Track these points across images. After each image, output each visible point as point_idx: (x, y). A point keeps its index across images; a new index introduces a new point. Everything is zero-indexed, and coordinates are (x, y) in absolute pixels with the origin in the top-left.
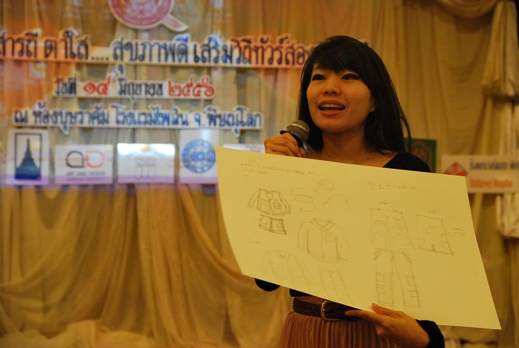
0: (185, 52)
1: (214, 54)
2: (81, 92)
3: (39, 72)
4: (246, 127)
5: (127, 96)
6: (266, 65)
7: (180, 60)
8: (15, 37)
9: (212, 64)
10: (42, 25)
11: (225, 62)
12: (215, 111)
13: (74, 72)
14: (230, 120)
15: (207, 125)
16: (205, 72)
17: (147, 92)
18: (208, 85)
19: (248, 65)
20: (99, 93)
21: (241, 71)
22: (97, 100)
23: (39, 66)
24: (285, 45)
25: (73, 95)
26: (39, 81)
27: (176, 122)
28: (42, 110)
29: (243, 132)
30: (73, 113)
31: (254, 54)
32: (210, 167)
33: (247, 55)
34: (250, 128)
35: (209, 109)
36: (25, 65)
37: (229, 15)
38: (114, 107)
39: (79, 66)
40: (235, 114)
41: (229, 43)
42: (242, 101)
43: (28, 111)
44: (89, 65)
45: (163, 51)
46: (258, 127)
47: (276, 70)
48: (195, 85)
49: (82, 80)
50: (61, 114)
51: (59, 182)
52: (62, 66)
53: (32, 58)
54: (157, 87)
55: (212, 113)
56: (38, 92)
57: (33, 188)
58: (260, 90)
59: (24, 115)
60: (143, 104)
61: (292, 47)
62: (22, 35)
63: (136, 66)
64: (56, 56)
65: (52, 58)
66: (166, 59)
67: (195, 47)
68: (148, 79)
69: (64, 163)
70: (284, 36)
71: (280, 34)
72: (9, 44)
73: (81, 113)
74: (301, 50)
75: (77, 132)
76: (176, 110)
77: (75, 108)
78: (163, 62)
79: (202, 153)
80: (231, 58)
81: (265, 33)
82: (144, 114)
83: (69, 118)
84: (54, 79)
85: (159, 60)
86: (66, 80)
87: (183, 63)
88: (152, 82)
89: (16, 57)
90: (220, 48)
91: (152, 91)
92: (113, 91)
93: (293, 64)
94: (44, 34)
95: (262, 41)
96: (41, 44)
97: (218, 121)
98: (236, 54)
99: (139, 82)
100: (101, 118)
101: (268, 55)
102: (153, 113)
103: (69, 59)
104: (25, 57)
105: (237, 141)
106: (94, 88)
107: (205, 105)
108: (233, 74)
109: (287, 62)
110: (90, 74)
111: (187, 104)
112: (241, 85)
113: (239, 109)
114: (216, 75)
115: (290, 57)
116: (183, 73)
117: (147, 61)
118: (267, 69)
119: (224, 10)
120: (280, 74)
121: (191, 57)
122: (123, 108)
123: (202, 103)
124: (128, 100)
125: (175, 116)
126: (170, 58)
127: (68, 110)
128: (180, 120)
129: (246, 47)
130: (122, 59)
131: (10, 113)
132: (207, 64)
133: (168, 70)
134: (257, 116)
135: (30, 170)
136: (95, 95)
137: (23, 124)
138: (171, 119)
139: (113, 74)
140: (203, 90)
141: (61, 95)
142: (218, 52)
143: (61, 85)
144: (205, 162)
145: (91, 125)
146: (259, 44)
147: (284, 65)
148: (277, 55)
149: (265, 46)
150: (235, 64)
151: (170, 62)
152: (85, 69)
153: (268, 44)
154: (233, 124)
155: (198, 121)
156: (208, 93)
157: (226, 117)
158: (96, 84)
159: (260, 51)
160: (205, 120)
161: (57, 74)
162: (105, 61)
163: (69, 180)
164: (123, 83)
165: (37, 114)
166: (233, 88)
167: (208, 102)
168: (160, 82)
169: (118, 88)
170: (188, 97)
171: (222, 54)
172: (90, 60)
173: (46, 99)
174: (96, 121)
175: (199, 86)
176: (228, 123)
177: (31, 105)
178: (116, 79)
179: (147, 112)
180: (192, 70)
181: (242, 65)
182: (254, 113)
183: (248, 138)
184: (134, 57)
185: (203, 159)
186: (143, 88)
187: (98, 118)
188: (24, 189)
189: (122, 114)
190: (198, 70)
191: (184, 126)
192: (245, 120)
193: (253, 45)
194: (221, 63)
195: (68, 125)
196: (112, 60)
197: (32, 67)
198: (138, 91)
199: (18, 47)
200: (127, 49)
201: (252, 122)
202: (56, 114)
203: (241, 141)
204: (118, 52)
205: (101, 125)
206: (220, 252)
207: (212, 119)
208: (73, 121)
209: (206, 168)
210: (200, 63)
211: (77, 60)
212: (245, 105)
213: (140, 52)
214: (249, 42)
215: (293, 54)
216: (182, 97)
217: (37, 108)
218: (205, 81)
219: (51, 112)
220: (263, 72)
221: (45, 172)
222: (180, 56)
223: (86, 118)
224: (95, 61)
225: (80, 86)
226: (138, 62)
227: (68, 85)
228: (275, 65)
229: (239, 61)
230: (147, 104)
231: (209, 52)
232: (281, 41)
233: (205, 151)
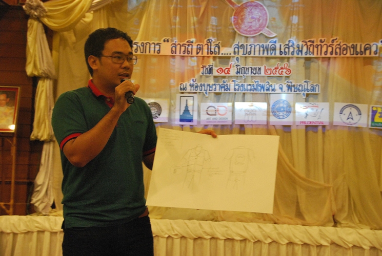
0: (274, 49)
1: (291, 49)
2: (215, 73)
3: (193, 62)
4: (310, 92)
5: (241, 75)
6: (323, 55)
7: (271, 54)
8: (181, 44)
9: (290, 56)
10: (196, 37)
11: (298, 54)
12: (291, 83)
13: (211, 62)
14: (300, 88)
15: (286, 92)
16: (286, 60)
17: (252, 72)
18: (287, 68)
19: (312, 56)
20: (225, 73)
21: (307, 59)
22: (224, 77)
23: (193, 58)
24: (335, 43)
25: (211, 75)
26: (193, 67)
27: (268, 90)
28: (194, 83)
29: (308, 95)
30: (211, 85)
31: (315, 49)
32: (288, 116)
33: (311, 50)
34: (312, 92)
35: (287, 82)
36: (186, 58)
37: (301, 27)
38: (233, 81)
39: (214, 58)
40: (303, 85)
41: (301, 43)
42: (308, 77)
43: (187, 84)
44: (220, 58)
45: (262, 49)
46: (317, 92)
47: (329, 58)
48: (280, 68)
49: (216, 66)
50: (204, 85)
51: (203, 123)
52: (206, 58)
53: (190, 55)
54: (258, 69)
55: (289, 84)
56: (192, 73)
57: (189, 126)
58: (319, 70)
59: (185, 87)
60: (249, 79)
61: (339, 45)
62: (185, 43)
63: (246, 57)
64: (202, 54)
65: (200, 54)
66: (263, 54)
67: (280, 45)
68: (252, 65)
69: (205, 112)
70: (335, 38)
71: (332, 37)
72: (178, 47)
73: (214, 85)
74: (345, 46)
75: (213, 95)
76: (269, 83)
77: (212, 82)
78: (261, 55)
79: (283, 107)
80: (301, 51)
81: (323, 37)
82: (250, 85)
83: (208, 87)
84: (201, 66)
85: (259, 54)
86: (207, 67)
87: (273, 55)
88: (255, 67)
89: (182, 54)
90: (295, 46)
91: (254, 72)
92: (233, 72)
93: (340, 55)
94: (197, 42)
95: (321, 41)
96: (195, 47)
97: (293, 88)
98: (305, 49)
99: (247, 67)
100: (226, 87)
101: (324, 49)
102: (255, 84)
103: (209, 55)
104: (186, 54)
105: (304, 100)
106: (223, 71)
107: (285, 80)
108: (303, 61)
109: (336, 53)
110: (220, 63)
111: (275, 79)
112: (307, 68)
113: (305, 82)
114: (292, 62)
115: (338, 50)
116: (273, 61)
117: (252, 55)
118: (323, 58)
119: (298, 24)
120: (331, 60)
121: (278, 52)
122: (238, 81)
123: (284, 78)
124: (241, 76)
125: (268, 86)
126: (266, 52)
127: (208, 83)
128: (271, 88)
129: (311, 45)
130: (238, 54)
131: (178, 85)
132: (287, 56)
133: (264, 59)
134: (316, 85)
135: (188, 117)
136: (223, 74)
137: (184, 91)
138: (265, 88)
139: (233, 62)
140: (284, 70)
141: (205, 75)
142: (294, 48)
143: (205, 69)
144: (285, 113)
145: (220, 92)
146: (319, 43)
147: (334, 55)
148: (330, 49)
149: (323, 44)
150: (304, 55)
151: (265, 55)
152: (218, 60)
153: (324, 43)
154: (302, 91)
155: (281, 89)
156: (287, 72)
157: (298, 87)
158: (224, 69)
159: (319, 47)
160: (285, 88)
161: (202, 63)
162: (229, 55)
163: (208, 122)
164: (239, 67)
165: (191, 86)
166: (302, 69)
167: (288, 77)
168: (259, 67)
169: (236, 71)
170: (275, 75)
171: (296, 49)
172: (220, 55)
173: (197, 77)
174: (223, 89)
175: (282, 68)
176: (299, 90)
177: (189, 81)
178: (235, 65)
179: (252, 84)
180: (278, 60)
181: (308, 56)
182: (315, 84)
183: (311, 99)
184: (245, 53)
185: (284, 111)
186: (250, 69)
187: (224, 87)
188: (184, 127)
189: (237, 85)
190: (282, 59)
191: (273, 92)
192: (309, 88)
193: (315, 44)
194: (295, 55)
195: (208, 91)
196: (232, 55)
197: (189, 59)
198: (247, 73)
199: (183, 49)
200: (241, 49)
201: (313, 90)
202: (201, 85)
203: (307, 100)
204: (236, 50)
205: (226, 92)
206: (294, 165)
207: (289, 87)
208: (211, 89)
209: (285, 116)
210: (283, 55)
211: (213, 55)
212: (309, 79)
213: (249, 50)
214: (313, 42)
215: (340, 49)
216: (272, 75)
217: (192, 82)
218: (286, 65)
219: (199, 84)
220: (321, 59)
221: (195, 118)
222: (272, 51)
223: (218, 87)
224: (223, 55)
225: (215, 69)
226: (247, 55)
227: (209, 69)
228: (329, 55)
229: (306, 53)
230: (252, 80)
231: (289, 48)
232: (333, 41)
233: (285, 106)
